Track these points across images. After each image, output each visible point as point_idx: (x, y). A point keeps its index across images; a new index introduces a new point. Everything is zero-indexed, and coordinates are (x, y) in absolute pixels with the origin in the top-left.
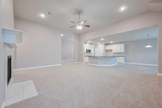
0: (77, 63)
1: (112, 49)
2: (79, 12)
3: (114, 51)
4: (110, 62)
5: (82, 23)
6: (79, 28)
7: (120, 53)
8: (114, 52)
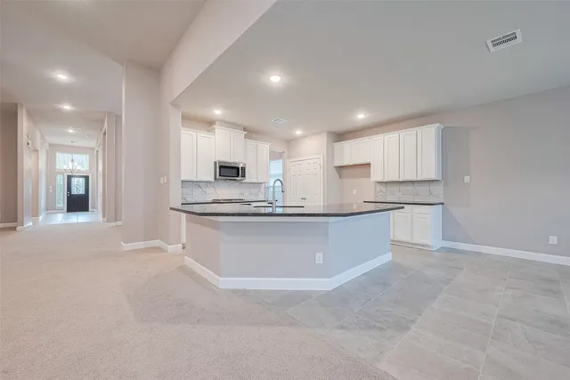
0: (141, 245)
1: (367, 161)
3: (377, 175)
4: (319, 257)
7: (412, 182)
8: (380, 179)
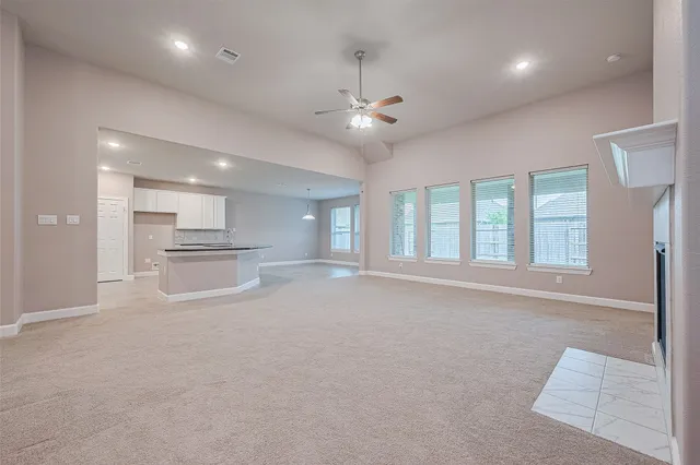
2: (360, 54)
5: (373, 105)
6: (363, 123)
